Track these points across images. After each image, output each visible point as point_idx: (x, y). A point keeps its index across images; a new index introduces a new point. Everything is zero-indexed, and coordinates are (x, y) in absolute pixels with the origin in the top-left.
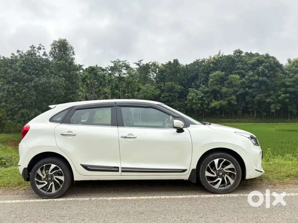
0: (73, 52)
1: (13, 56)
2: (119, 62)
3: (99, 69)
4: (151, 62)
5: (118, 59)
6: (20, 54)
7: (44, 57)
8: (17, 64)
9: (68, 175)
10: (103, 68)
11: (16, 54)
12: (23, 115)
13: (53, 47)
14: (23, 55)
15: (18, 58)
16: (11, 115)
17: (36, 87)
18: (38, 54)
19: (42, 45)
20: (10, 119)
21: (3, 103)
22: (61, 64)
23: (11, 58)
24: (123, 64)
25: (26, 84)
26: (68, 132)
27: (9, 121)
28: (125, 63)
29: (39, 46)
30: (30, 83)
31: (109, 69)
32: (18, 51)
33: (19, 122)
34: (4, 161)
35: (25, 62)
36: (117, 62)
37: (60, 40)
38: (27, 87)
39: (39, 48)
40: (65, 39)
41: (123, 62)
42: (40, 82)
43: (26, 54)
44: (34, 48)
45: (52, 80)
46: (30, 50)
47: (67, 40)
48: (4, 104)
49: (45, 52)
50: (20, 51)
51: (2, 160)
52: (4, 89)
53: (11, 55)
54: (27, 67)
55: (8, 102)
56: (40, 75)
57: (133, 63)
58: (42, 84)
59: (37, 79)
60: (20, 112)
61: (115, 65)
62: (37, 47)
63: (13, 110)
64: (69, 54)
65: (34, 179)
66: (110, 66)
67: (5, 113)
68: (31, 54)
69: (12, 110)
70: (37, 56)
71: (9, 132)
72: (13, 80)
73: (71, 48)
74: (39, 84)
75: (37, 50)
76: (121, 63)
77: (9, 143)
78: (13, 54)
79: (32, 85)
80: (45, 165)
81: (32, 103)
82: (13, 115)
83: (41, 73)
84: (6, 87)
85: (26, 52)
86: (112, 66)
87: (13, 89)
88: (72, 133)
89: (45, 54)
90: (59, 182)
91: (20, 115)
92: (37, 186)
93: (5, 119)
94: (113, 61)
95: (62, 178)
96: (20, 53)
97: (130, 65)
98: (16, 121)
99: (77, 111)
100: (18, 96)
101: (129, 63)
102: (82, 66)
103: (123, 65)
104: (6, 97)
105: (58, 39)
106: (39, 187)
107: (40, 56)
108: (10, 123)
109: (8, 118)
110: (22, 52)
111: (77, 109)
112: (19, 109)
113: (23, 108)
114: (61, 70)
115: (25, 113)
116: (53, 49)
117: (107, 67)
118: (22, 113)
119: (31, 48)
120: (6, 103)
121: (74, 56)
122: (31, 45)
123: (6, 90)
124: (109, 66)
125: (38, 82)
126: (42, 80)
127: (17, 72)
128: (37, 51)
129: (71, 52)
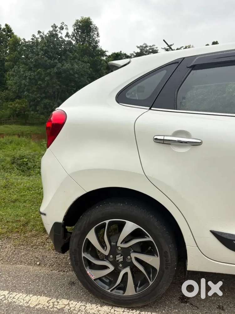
0: (97, 33)
1: (34, 38)
2: (146, 47)
3: (123, 56)
4: (182, 47)
5: (145, 44)
6: (41, 36)
7: (67, 39)
8: (39, 47)
9: (172, 256)
10: (128, 55)
11: (37, 36)
12: (45, 107)
13: (75, 28)
14: (44, 36)
15: (40, 40)
16: (34, 105)
17: (59, 74)
18: (60, 35)
19: (65, 24)
20: (33, 110)
21: (26, 92)
22: (85, 47)
23: (31, 40)
24: (150, 49)
25: (48, 70)
26: (176, 133)
27: (32, 112)
28: (153, 48)
29: (61, 25)
30: (52, 69)
31: (134, 55)
32: (39, 32)
33: (42, 114)
34: (26, 160)
35: (47, 44)
36: (144, 47)
37: (82, 19)
38: (49, 74)
39: (62, 28)
40: (89, 17)
41: (150, 46)
42: (64, 67)
43: (47, 35)
44: (56, 27)
45: (76, 66)
46: (51, 30)
47: (90, 18)
48: (26, 94)
49: (67, 33)
50: (41, 32)
51: (23, 159)
52: (26, 77)
53: (32, 37)
54: (49, 50)
55: (31, 91)
56: (63, 60)
57: (162, 48)
58: (65, 71)
59: (59, 65)
60: (43, 102)
61: (141, 50)
62: (59, 26)
63: (36, 100)
64: (93, 36)
65: (81, 254)
66: (136, 52)
67: (27, 104)
68: (53, 35)
69: (34, 100)
70: (60, 38)
71: (32, 124)
72: (35, 66)
73: (96, 29)
74: (62, 71)
75: (59, 30)
76: (148, 48)
77: (32, 136)
78: (34, 36)
79: (55, 71)
80: (107, 222)
81: (54, 93)
82: (36, 105)
83: (63, 57)
84: (28, 74)
85: (48, 32)
86: (138, 52)
87: (34, 76)
88: (190, 137)
89: (67, 35)
90: (146, 269)
91: (42, 105)
92: (88, 272)
93: (28, 111)
94: (139, 46)
95: (154, 261)
96: (41, 34)
97: (158, 50)
98: (39, 112)
99: (193, 71)
100: (40, 85)
101: (157, 48)
102: (105, 51)
103: (151, 51)
104: (28, 86)
105: (81, 18)
106: (93, 275)
107: (62, 38)
108: (33, 114)
109: (31, 109)
110: (43, 33)
111: (194, 67)
112: (42, 99)
113: (46, 98)
114: (85, 55)
115: (48, 104)
116: (76, 30)
117: (132, 53)
118: (45, 104)
119: (52, 28)
120: (28, 92)
121: (99, 38)
122: (53, 25)
123: (27, 78)
124: (134, 52)
125: (60, 68)
126: (65, 66)
127: (40, 56)
128: (60, 32)
129: (95, 34)
